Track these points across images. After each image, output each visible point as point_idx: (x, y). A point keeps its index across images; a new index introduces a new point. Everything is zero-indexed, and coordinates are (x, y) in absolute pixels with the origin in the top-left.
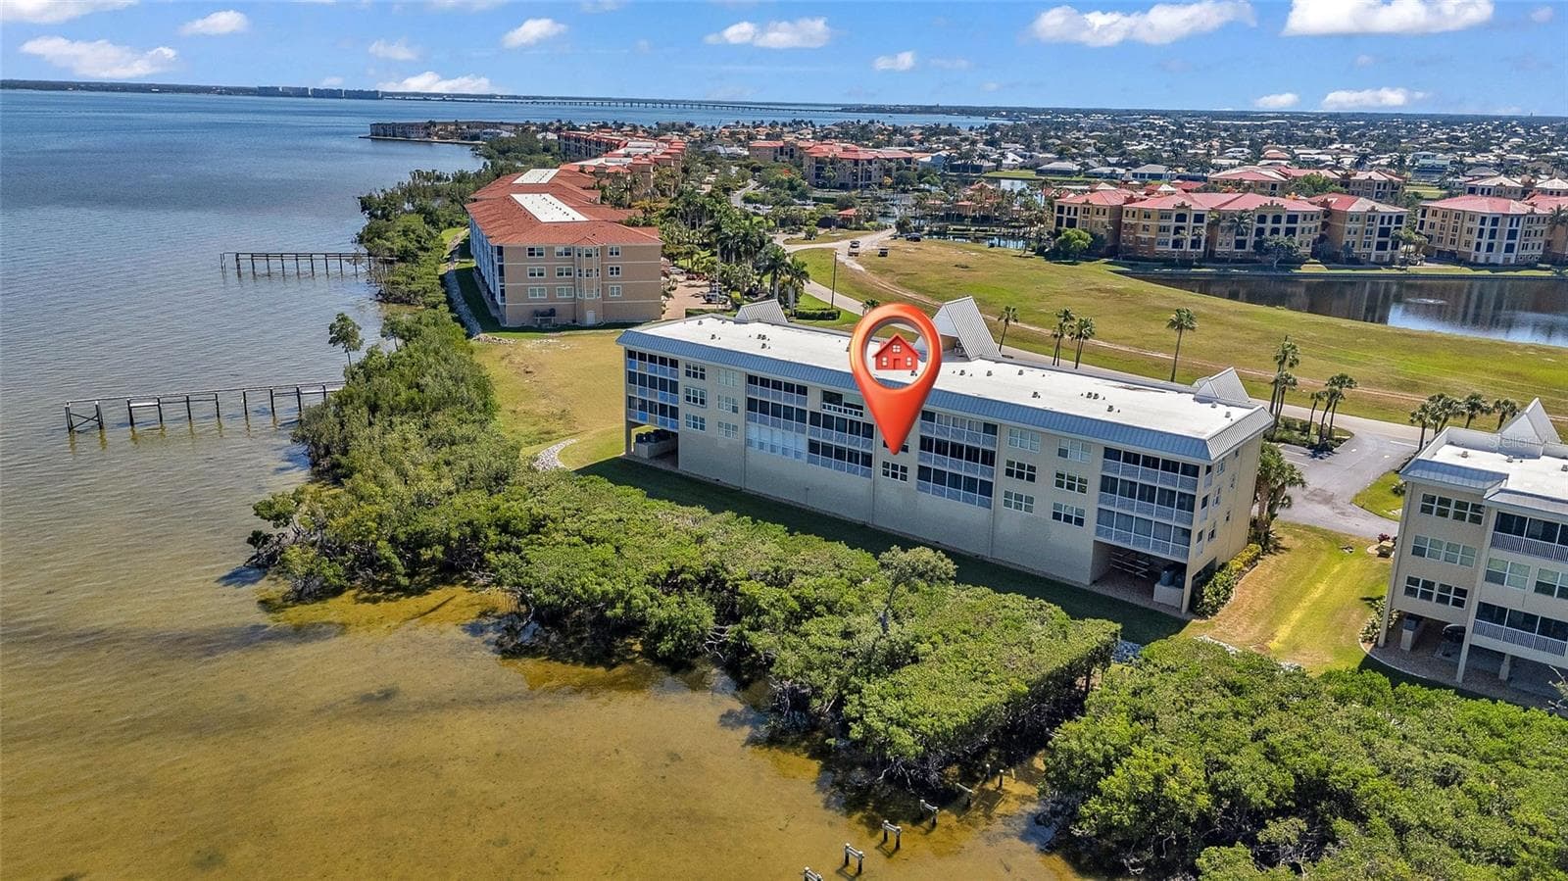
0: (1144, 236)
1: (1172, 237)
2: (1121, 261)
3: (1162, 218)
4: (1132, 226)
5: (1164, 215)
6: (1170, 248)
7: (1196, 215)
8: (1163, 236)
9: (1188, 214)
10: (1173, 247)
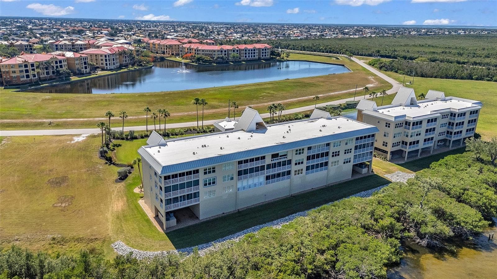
0: (14, 75)
1: (25, 74)
2: (8, 87)
3: (19, 67)
4: (8, 72)
5: (20, 66)
6: (25, 79)
7: (31, 64)
8: (22, 74)
9: (28, 65)
10: (27, 78)
